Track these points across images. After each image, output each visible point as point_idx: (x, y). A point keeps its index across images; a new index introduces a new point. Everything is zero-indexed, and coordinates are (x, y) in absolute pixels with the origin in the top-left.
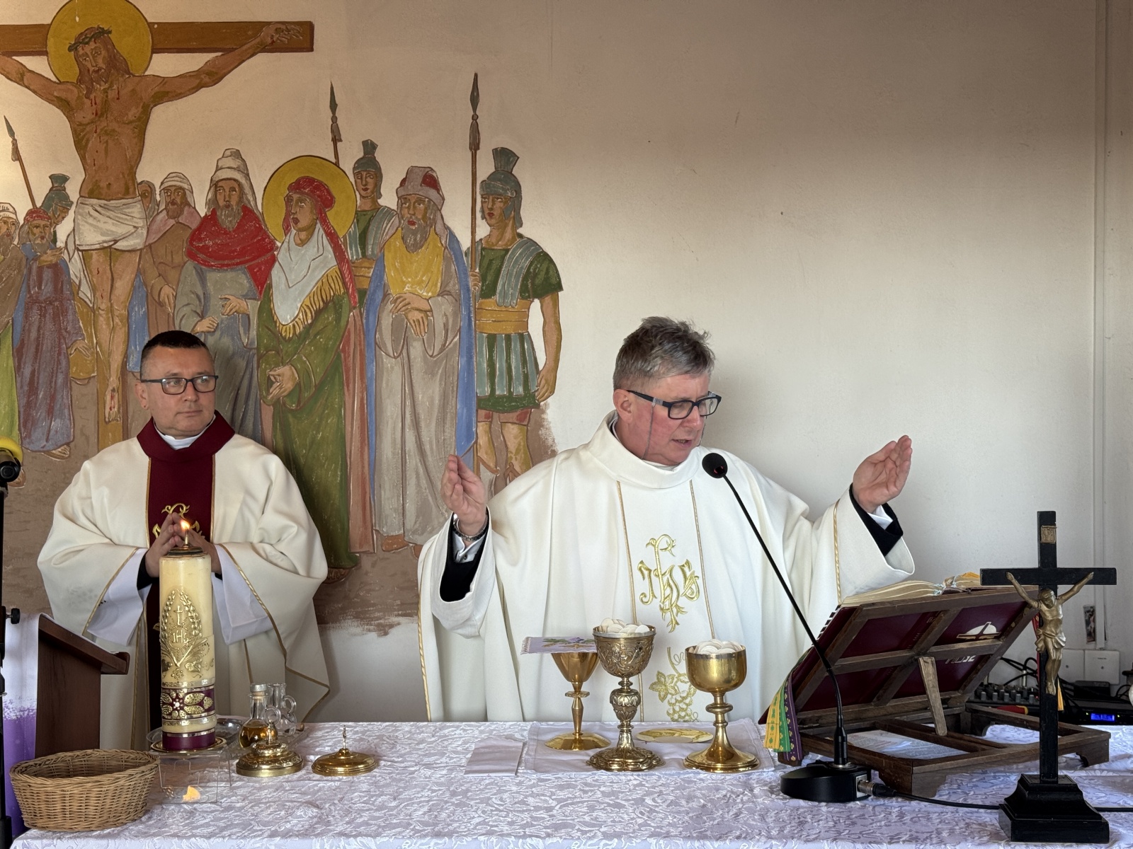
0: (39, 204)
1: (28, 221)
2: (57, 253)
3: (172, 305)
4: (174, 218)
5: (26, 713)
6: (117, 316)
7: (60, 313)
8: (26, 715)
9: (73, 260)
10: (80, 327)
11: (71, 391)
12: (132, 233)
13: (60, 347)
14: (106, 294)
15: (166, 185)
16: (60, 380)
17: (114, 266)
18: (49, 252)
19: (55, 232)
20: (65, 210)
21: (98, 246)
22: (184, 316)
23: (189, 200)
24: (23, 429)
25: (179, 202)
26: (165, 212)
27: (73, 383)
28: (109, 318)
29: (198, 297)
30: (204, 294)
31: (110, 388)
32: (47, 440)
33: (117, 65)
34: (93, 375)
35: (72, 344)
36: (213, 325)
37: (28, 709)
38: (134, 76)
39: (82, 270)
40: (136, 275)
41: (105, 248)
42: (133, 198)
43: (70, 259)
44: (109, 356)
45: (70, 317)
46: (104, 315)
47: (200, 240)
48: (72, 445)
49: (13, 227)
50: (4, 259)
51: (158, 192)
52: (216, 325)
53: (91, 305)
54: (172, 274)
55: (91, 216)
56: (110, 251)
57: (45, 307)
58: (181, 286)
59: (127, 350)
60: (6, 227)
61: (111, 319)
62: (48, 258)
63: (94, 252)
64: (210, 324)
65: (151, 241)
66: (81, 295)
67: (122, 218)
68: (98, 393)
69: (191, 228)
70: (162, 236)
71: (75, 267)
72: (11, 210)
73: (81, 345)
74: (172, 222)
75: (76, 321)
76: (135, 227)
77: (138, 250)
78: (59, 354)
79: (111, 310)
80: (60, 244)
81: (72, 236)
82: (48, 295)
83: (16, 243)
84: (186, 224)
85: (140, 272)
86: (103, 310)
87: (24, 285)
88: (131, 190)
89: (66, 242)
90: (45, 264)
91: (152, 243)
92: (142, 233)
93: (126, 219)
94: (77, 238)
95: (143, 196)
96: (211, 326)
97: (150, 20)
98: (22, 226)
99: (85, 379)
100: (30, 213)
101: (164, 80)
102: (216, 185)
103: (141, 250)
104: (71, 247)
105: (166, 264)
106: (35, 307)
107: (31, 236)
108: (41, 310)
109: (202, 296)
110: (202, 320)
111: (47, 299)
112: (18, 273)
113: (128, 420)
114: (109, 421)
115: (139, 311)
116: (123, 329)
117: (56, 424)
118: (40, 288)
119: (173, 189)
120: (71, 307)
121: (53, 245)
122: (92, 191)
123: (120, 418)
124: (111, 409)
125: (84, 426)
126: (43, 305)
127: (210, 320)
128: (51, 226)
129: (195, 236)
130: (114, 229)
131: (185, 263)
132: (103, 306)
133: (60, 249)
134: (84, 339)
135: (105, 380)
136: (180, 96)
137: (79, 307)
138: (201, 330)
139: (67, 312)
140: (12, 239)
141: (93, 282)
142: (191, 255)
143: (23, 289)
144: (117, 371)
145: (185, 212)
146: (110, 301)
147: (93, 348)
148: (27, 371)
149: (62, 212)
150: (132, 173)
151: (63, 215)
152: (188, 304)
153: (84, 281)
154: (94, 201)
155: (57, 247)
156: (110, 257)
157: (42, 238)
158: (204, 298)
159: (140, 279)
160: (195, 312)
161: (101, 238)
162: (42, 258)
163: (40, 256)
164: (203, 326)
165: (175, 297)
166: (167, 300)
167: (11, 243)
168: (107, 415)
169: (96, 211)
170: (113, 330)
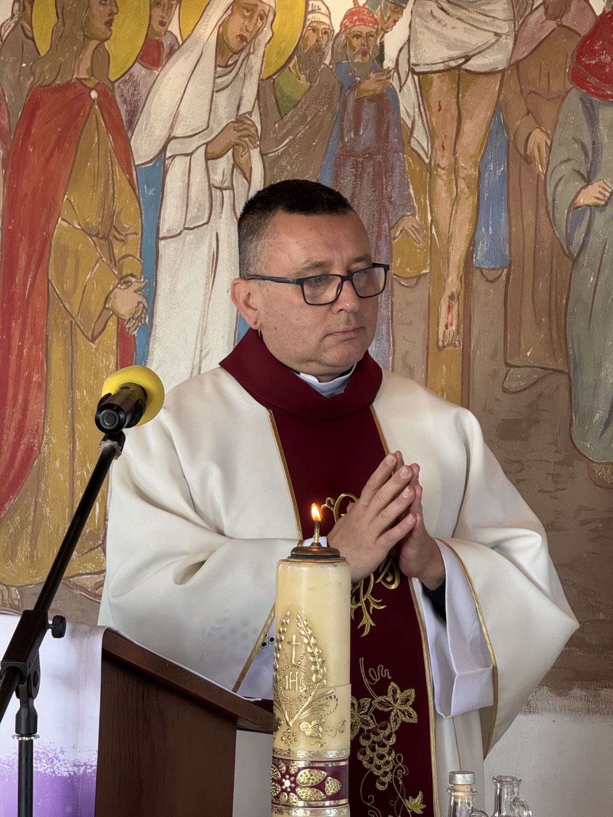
1: (346, 27)
2: (384, 78)
3: (545, 161)
4: (556, 18)
5: (82, 769)
6: (463, 178)
7: (383, 172)
8: (81, 772)
9: (405, 88)
10: (409, 195)
11: (392, 295)
12: (493, 44)
13: (380, 227)
14: (449, 143)
17: (463, 97)
18: (372, 75)
19: (382, 45)
21: (441, 67)
22: (560, 180)
26: (542, 9)
27: (395, 283)
28: (450, 182)
29: (583, 147)
30: (594, 143)
31: (448, 293)
34: (424, 271)
35: (397, 222)
36: (604, 195)
37: (85, 764)
39: (416, 105)
40: (494, 112)
41: (449, 69)
43: (401, 88)
44: (449, 242)
45: (397, 179)
46: (445, 177)
47: (593, 53)
49: (325, 37)
50: (310, 87)
52: (608, 195)
53: (427, 161)
54: (547, 111)
55: (434, 17)
56: (458, 74)
57: (362, 163)
58: (559, 130)
59: (474, 233)
60: (315, 38)
61: (454, 182)
62: (371, 85)
63: (435, 76)
64: (600, 192)
65: (519, 56)
66: (413, 143)
67: (479, 21)
68: (429, 300)
69: (579, 35)
70: (535, 49)
71: (408, 100)
72: (324, 10)
73: (410, 225)
74: (552, 25)
75: (404, 186)
76: (496, 34)
77: (500, 71)
78: (379, 237)
79: (454, 169)
80: (388, 63)
81: (405, 51)
82: (368, 143)
83: (327, 62)
84: (573, 27)
85: (499, 108)
86: (443, 169)
87: (336, 129)
89: (397, 60)
90: (366, 94)
91: (521, 60)
92: (506, 43)
93: (485, 22)
94: (412, 54)
96: (601, 196)
98: (338, 35)
99: (412, 278)
100: (350, 14)
103: (503, 71)
104: (404, 68)
105: (539, 95)
106: (349, 163)
107: (349, 52)
108: (356, 168)
109: (589, 148)
110: (588, 185)
111: (365, 150)
112: (328, 109)
113: (470, 346)
114: (444, 347)
115: (494, 170)
116: (471, 199)
118: (357, 133)
120: (398, 163)
121: (378, 66)
123: (459, 342)
124: (446, 326)
125: (407, 352)
126: (360, 160)
127: (599, 186)
128: (377, 35)
129: (585, 47)
130: (465, 37)
131: (568, 92)
132: (444, 163)
133: (388, 71)
134: (414, 215)
135: (440, 280)
137: (409, 164)
138: (586, 202)
139: (393, 171)
140: (322, 56)
141: (432, 124)
142: (578, 79)
143: (334, 135)
144: (459, 267)
145: (573, 8)
146: (454, 154)
147: (426, 228)
149: (394, 12)
151: (395, 17)
152: (568, 160)
153: (419, 123)
155: (385, 67)
156: (458, 84)
157: (364, 54)
158: (593, 149)
159: (499, 118)
160: (579, 172)
161: (446, 53)
162: (362, 86)
163: (360, 83)
164: (589, 196)
165: (550, 148)
166: (536, 153)
167: (321, 63)
168: (441, 336)
169: (442, 9)
170: (456, 200)
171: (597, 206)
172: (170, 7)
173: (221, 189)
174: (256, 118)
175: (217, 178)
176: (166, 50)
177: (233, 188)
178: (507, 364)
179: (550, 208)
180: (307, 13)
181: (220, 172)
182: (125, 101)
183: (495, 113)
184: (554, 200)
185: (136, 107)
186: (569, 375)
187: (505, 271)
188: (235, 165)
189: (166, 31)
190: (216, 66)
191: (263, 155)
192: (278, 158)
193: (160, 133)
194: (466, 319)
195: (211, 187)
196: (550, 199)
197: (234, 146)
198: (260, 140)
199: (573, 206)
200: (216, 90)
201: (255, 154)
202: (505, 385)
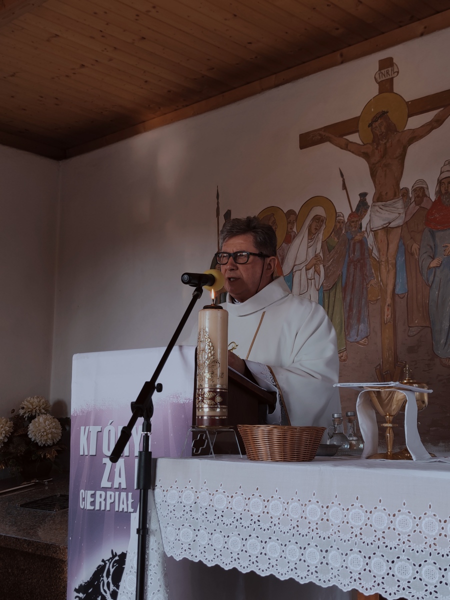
0: (354, 210)
1: (349, 220)
2: (362, 234)
3: (418, 254)
4: (419, 205)
5: (188, 401)
6: (390, 264)
7: (363, 266)
10: (373, 272)
11: (368, 308)
12: (398, 217)
13: (363, 284)
14: (385, 253)
15: (414, 188)
16: (363, 303)
18: (358, 234)
19: (361, 223)
20: (366, 211)
21: (381, 228)
22: (424, 259)
23: (426, 193)
24: (346, 330)
25: (421, 196)
26: (414, 202)
27: (369, 303)
28: (386, 266)
29: (431, 247)
30: (434, 245)
31: (387, 304)
32: (357, 336)
33: (392, 129)
34: (379, 298)
35: (369, 282)
36: (439, 262)
38: (399, 132)
39: (373, 242)
41: (384, 228)
42: (398, 198)
43: (368, 236)
44: (387, 286)
45: (368, 268)
46: (384, 265)
47: (432, 215)
48: (369, 337)
49: (343, 224)
50: (338, 241)
51: (410, 192)
53: (378, 260)
54: (418, 237)
55: (378, 211)
56: (387, 229)
58: (422, 242)
59: (395, 282)
60: (339, 225)
62: (358, 237)
63: (379, 231)
64: (437, 262)
65: (407, 220)
66: (373, 255)
67: (393, 210)
68: (381, 307)
69: (427, 209)
70: (412, 216)
71: (370, 240)
72: (342, 215)
73: (373, 282)
74: (418, 207)
75: (371, 270)
76: (399, 214)
78: (363, 288)
79: (387, 261)
80: (363, 229)
81: (369, 224)
82: (358, 257)
83: (343, 232)
84: (425, 207)
85: (401, 238)
86: (383, 262)
87: (347, 254)
88: (397, 194)
89: (366, 228)
90: (357, 241)
92: (403, 216)
93: (395, 210)
94: (371, 225)
95: (403, 196)
97: (407, 100)
98: (347, 223)
99: (375, 300)
100: (350, 215)
101: (414, 131)
102: (440, 182)
103: (402, 226)
104: (369, 230)
105: (415, 232)
106: (352, 265)
107: (350, 227)
108: (354, 266)
109: (433, 247)
110: (433, 260)
111: (357, 259)
112: (344, 248)
113: (396, 321)
114: (387, 323)
115: (401, 260)
116: (393, 271)
117: (362, 326)
118: (354, 254)
119: (418, 189)
120: (368, 262)
121: (360, 230)
122: (379, 198)
123: (392, 321)
124: (387, 316)
125: (374, 327)
126: (356, 263)
127: (437, 260)
128: (359, 220)
129: (430, 213)
130: (389, 216)
131: (424, 229)
132: (384, 260)
133: (364, 232)
134: (374, 279)
135: (384, 300)
136: (421, 137)
137: (372, 262)
138: (433, 266)
139: (367, 265)
140: (342, 230)
141: (379, 247)
142: (427, 224)
143: (347, 256)
144: (391, 294)
145: (424, 201)
146: (387, 256)
147: (379, 283)
148: (348, 299)
149: (364, 212)
150: (398, 184)
152: (426, 252)
153: (374, 247)
154: (380, 203)
155: (362, 231)
156: (387, 232)
157: (355, 227)
158: (435, 247)
159: (402, 242)
160: (430, 256)
161: (383, 223)
162: (355, 238)
163: (354, 237)
164: (434, 264)
165: (419, 249)
166: (415, 251)
167: (341, 233)
168: (385, 320)
169: (380, 208)
170: (388, 272)
171: (437, 267)
172: (293, 223)
173: (311, 280)
174: (321, 255)
175: (309, 276)
176: (293, 237)
177: (314, 279)
178: (409, 327)
179: (421, 269)
180: (336, 217)
181: (310, 274)
182: (280, 256)
183: (400, 240)
184: (422, 267)
185: (284, 257)
186: (431, 327)
187: (407, 294)
188: (315, 271)
189: (293, 231)
190: (308, 239)
191: (324, 266)
192: (329, 266)
193: (291, 264)
194: (394, 312)
195: (308, 279)
196: (420, 267)
197: (315, 265)
198: (323, 261)
199: (429, 268)
200: (308, 247)
201: (321, 266)
202: (409, 334)
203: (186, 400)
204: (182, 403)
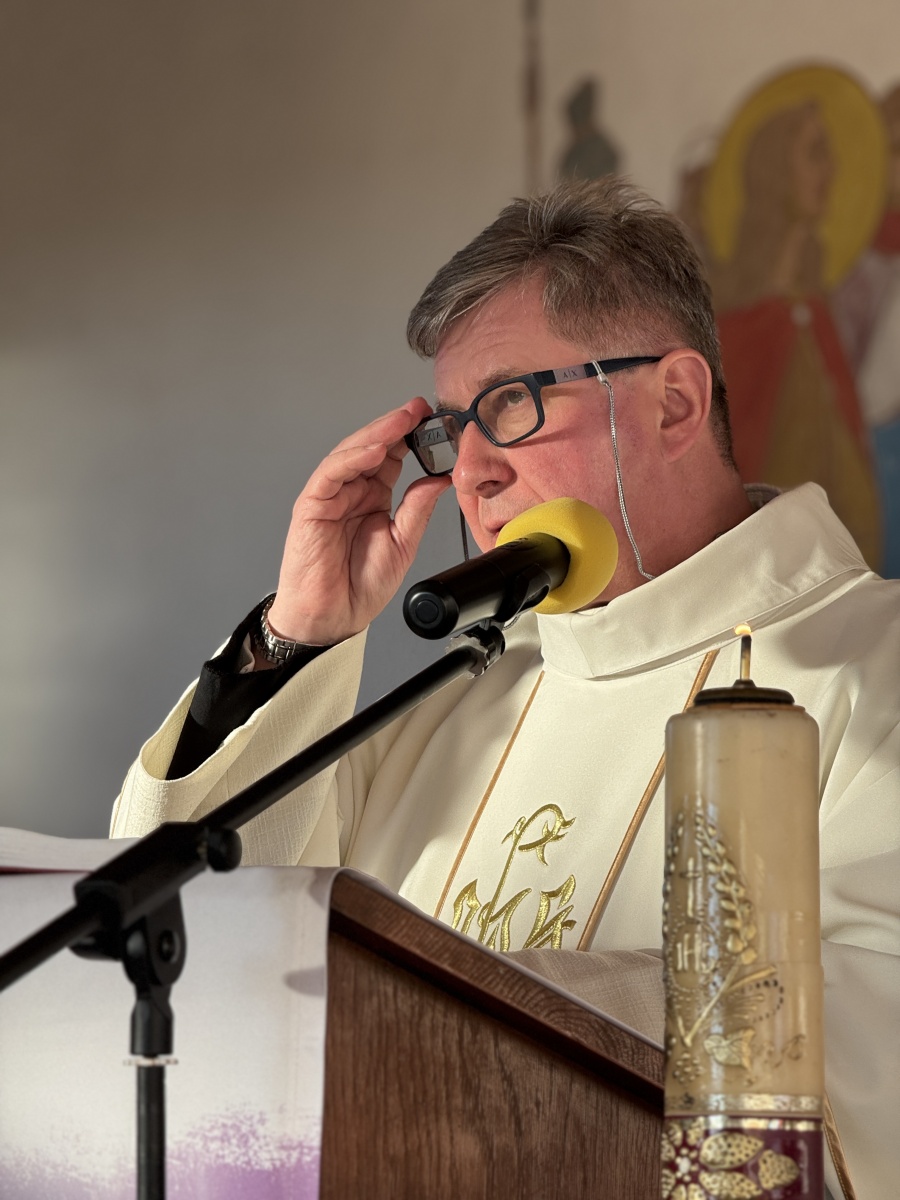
5: (295, 1155)
8: (293, 1160)
37: (301, 1145)
203: (284, 1154)
204: (267, 1165)
